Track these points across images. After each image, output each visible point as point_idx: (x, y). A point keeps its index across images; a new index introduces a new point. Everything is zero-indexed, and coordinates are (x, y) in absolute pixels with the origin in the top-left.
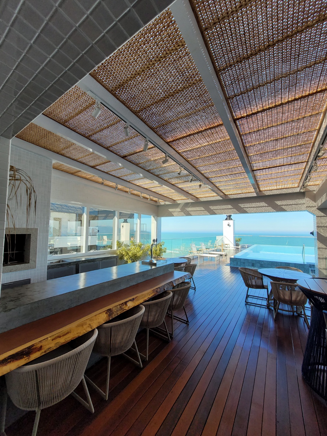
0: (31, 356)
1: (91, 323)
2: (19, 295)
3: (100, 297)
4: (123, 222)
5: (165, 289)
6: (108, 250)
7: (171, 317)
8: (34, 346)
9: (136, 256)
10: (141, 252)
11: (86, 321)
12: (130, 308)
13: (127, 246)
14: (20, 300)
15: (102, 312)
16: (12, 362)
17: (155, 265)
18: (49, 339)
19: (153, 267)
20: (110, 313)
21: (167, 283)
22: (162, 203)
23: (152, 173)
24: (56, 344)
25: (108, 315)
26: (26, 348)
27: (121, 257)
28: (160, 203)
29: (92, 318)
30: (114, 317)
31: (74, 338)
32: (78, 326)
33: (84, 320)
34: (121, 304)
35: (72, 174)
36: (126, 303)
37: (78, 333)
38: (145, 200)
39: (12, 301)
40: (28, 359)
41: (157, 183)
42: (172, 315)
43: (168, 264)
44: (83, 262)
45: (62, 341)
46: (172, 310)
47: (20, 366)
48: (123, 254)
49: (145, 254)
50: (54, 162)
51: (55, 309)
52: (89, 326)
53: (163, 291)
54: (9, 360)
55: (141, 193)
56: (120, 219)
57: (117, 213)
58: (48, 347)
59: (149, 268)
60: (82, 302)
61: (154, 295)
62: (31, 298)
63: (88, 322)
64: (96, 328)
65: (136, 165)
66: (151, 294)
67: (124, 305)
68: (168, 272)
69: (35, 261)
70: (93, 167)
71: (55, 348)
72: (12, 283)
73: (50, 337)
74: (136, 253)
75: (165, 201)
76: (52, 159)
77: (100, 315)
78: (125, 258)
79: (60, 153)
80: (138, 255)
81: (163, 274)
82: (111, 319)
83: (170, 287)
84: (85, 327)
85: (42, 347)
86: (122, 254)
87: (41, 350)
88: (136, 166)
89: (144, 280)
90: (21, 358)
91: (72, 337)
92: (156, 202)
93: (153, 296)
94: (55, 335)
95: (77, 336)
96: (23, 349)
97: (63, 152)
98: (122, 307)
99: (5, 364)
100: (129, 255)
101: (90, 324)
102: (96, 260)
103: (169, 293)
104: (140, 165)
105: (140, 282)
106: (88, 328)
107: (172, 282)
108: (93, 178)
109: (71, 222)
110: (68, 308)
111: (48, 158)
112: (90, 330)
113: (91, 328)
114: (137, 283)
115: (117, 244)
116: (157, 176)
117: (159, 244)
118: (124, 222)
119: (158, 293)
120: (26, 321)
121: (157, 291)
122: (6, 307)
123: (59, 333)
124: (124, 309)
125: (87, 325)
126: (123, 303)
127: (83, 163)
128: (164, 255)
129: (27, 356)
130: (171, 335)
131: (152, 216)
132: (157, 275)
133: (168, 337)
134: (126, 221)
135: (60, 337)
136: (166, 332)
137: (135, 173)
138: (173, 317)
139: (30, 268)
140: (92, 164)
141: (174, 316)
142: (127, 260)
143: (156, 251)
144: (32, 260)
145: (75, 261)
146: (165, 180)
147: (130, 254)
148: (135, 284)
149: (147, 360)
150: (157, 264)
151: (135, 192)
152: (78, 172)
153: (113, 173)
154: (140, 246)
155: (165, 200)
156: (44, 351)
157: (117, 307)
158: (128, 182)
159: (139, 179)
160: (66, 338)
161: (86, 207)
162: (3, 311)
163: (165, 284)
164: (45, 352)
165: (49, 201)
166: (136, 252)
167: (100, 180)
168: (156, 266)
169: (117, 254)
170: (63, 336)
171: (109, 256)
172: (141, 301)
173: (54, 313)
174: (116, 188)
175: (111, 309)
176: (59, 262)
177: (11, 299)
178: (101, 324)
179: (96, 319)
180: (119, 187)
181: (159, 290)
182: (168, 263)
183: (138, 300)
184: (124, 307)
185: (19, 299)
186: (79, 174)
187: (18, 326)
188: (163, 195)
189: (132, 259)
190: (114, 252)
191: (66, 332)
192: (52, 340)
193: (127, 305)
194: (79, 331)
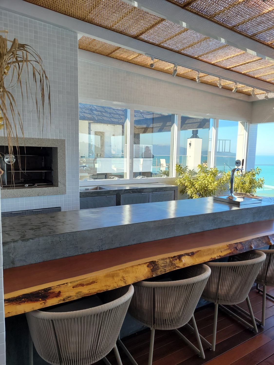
0: (47, 301)
1: (124, 275)
2: (41, 224)
3: (142, 242)
4: (191, 138)
5: (251, 247)
6: (162, 177)
7: (263, 296)
8: (51, 289)
9: (207, 190)
10: (216, 183)
11: (118, 271)
12: (186, 266)
13: (192, 173)
14: (40, 230)
15: (143, 264)
16: (26, 302)
17: (238, 204)
18: (69, 284)
19: (235, 208)
20: (153, 267)
21: (258, 238)
22: (261, 95)
23: (240, 33)
24: (77, 293)
25: (151, 269)
26: (42, 290)
27: (182, 190)
28: (258, 96)
29: (127, 270)
30: (159, 274)
31: (100, 291)
32: (107, 276)
33: (116, 269)
34: (172, 258)
35: (108, 55)
36: (180, 257)
37: (106, 286)
38: (226, 93)
39: (32, 229)
40: (44, 304)
41: (253, 53)
42: (263, 292)
43: (262, 205)
44: (126, 191)
45: (86, 291)
46: (264, 285)
47: (35, 309)
48: (186, 184)
49: (222, 188)
50: (80, 36)
51: (81, 248)
52: (122, 279)
53: (248, 250)
54: (23, 299)
55: (220, 77)
56: (181, 131)
57: (177, 119)
58: (67, 294)
59: (225, 208)
60: (117, 245)
61: (230, 253)
62: (52, 229)
63: (121, 274)
64: (133, 284)
65: (209, 19)
66: (225, 250)
67: (176, 259)
68: (261, 220)
69: (65, 185)
70: (136, 37)
71: (76, 298)
72: (41, 210)
73: (71, 283)
74: (207, 185)
75: (268, 91)
76: (77, 31)
77: (139, 267)
78: (189, 192)
79: (86, 19)
80: (210, 188)
81: (251, 222)
82: (154, 276)
83: (263, 244)
84: (116, 279)
85: (61, 294)
86: (184, 185)
87: (59, 296)
88: (208, 22)
89: (215, 227)
90: (37, 301)
91: (98, 289)
92: (248, 95)
93: (228, 254)
94: (77, 281)
95: (104, 289)
96: (39, 290)
97: (90, 16)
98: (174, 262)
99: (19, 303)
100: (194, 188)
101: (123, 277)
102: (145, 191)
103: (260, 255)
104: (216, 19)
105: (208, 229)
106: (121, 281)
107: (267, 236)
108: (139, 60)
109: (115, 137)
110: (98, 250)
111: (72, 31)
112: (124, 285)
113: (125, 282)
114: (202, 231)
115: (177, 169)
116: (252, 38)
117: (251, 173)
118: (193, 137)
119: (238, 252)
120: (46, 257)
121: (236, 248)
122: (24, 236)
123: (82, 279)
124: (177, 265)
125: (120, 278)
126: (175, 257)
127: (121, 33)
128: (258, 192)
129: (43, 300)
130: (260, 324)
131: (239, 123)
132: (240, 222)
133: (254, 325)
134: (195, 135)
135: (82, 285)
136: (251, 316)
137: (209, 36)
138: (265, 296)
139: (60, 192)
140: (134, 31)
141: (267, 294)
142: (191, 195)
143: (243, 184)
144: (60, 183)
145: (116, 189)
146: (268, 45)
147: (197, 186)
148: (198, 231)
149: (214, 350)
150: (240, 204)
151: (210, 79)
152: (116, 50)
153: (169, 44)
154: (214, 174)
155: (267, 89)
156: (62, 299)
157: (165, 261)
158: (196, 58)
159: (215, 50)
160: (91, 289)
161: (130, 110)
162: (21, 240)
163: (253, 239)
164: (64, 300)
165: (77, 100)
166: (206, 182)
167: (149, 61)
168: (239, 207)
169: (176, 184)
170: (88, 284)
171: (165, 186)
172: (207, 258)
173: (80, 253)
174: (174, 74)
175: (155, 261)
176: (96, 189)
177: (32, 227)
178: (139, 280)
179: (133, 272)
180: (181, 70)
181: (239, 247)
182: (264, 204)
183: (200, 256)
184: (177, 263)
185: (40, 228)
186: (118, 54)
187: (39, 261)
188: (263, 78)
189: (201, 194)
190: (172, 181)
191: (91, 281)
192: (73, 287)
193: (182, 261)
194: (108, 284)
